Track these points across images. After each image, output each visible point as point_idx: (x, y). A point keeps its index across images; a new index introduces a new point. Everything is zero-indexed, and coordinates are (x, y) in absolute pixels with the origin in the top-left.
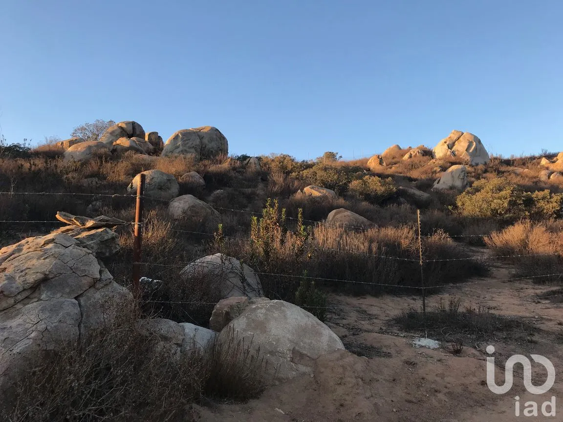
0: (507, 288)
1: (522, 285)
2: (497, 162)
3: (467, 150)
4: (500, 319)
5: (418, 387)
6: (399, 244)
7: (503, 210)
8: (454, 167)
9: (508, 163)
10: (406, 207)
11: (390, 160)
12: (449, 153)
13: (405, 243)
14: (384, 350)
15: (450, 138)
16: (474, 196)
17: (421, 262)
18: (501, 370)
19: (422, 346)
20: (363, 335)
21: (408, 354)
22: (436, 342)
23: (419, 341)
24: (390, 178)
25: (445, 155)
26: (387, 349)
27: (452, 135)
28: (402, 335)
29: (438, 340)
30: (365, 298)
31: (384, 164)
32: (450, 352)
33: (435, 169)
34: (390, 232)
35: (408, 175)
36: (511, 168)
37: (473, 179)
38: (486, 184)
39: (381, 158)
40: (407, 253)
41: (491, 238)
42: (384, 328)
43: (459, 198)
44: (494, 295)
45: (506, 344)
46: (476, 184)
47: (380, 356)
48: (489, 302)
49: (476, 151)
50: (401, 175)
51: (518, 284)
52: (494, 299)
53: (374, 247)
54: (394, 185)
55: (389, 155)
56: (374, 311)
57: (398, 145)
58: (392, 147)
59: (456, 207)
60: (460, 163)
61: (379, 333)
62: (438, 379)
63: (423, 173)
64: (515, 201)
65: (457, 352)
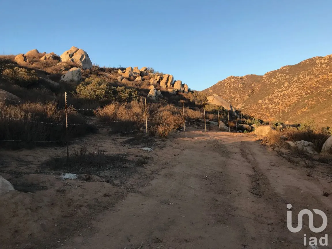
0: (108, 139)
1: (115, 137)
2: (97, 69)
3: (81, 59)
4: (108, 157)
5: (69, 205)
6: (46, 114)
7: (102, 96)
8: (73, 69)
9: (102, 70)
10: (45, 90)
11: (32, 59)
12: (70, 60)
13: (49, 113)
14: (41, 185)
15: (71, 50)
16: (87, 87)
17: (66, 126)
18: (113, 186)
19: (67, 179)
20: (24, 176)
21: (58, 185)
22: (75, 175)
23: (64, 175)
24: (33, 71)
25: (68, 61)
26: (44, 184)
27: (72, 49)
28: (52, 173)
29: (75, 173)
30: (22, 151)
31: (27, 61)
32: (84, 180)
33: (61, 68)
34: (38, 106)
35: (44, 70)
36: (104, 73)
37: (84, 77)
38: (93, 80)
39: (25, 57)
40: (51, 120)
41: (98, 112)
42: (39, 170)
43: (78, 87)
44: (102, 144)
45: (113, 171)
46: (87, 80)
47: (40, 190)
48: (100, 147)
49: (86, 61)
50: (40, 70)
51: (113, 137)
52: (102, 146)
53: (29, 115)
54: (37, 76)
55: (30, 55)
56: (29, 159)
57: (37, 50)
58: (32, 50)
59: (76, 92)
60: (76, 67)
61: (35, 174)
62: (81, 198)
63: (54, 70)
64: (108, 91)
65: (88, 179)
